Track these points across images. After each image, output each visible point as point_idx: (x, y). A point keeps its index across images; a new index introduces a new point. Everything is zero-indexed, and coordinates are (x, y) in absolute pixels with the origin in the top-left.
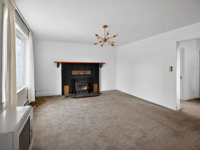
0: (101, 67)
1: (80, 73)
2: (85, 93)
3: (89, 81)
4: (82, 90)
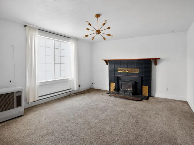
0: (156, 65)
1: (125, 71)
2: (129, 94)
3: (134, 81)
4: (126, 90)
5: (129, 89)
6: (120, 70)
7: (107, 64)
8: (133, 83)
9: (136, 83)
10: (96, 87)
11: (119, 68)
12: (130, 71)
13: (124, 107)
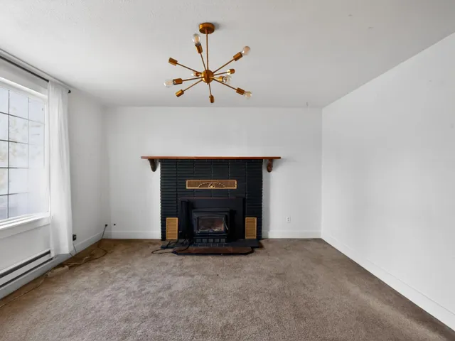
0: (269, 171)
1: (207, 185)
2: (218, 240)
3: (228, 209)
4: (211, 231)
5: (216, 230)
6: (191, 185)
7: (154, 169)
8: (227, 213)
9: (232, 213)
10: (117, 233)
11: (189, 178)
12: (217, 185)
13: (235, 277)
